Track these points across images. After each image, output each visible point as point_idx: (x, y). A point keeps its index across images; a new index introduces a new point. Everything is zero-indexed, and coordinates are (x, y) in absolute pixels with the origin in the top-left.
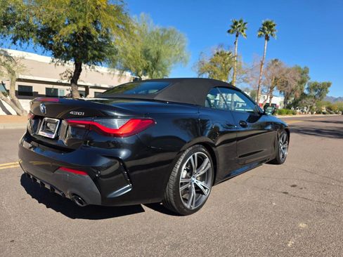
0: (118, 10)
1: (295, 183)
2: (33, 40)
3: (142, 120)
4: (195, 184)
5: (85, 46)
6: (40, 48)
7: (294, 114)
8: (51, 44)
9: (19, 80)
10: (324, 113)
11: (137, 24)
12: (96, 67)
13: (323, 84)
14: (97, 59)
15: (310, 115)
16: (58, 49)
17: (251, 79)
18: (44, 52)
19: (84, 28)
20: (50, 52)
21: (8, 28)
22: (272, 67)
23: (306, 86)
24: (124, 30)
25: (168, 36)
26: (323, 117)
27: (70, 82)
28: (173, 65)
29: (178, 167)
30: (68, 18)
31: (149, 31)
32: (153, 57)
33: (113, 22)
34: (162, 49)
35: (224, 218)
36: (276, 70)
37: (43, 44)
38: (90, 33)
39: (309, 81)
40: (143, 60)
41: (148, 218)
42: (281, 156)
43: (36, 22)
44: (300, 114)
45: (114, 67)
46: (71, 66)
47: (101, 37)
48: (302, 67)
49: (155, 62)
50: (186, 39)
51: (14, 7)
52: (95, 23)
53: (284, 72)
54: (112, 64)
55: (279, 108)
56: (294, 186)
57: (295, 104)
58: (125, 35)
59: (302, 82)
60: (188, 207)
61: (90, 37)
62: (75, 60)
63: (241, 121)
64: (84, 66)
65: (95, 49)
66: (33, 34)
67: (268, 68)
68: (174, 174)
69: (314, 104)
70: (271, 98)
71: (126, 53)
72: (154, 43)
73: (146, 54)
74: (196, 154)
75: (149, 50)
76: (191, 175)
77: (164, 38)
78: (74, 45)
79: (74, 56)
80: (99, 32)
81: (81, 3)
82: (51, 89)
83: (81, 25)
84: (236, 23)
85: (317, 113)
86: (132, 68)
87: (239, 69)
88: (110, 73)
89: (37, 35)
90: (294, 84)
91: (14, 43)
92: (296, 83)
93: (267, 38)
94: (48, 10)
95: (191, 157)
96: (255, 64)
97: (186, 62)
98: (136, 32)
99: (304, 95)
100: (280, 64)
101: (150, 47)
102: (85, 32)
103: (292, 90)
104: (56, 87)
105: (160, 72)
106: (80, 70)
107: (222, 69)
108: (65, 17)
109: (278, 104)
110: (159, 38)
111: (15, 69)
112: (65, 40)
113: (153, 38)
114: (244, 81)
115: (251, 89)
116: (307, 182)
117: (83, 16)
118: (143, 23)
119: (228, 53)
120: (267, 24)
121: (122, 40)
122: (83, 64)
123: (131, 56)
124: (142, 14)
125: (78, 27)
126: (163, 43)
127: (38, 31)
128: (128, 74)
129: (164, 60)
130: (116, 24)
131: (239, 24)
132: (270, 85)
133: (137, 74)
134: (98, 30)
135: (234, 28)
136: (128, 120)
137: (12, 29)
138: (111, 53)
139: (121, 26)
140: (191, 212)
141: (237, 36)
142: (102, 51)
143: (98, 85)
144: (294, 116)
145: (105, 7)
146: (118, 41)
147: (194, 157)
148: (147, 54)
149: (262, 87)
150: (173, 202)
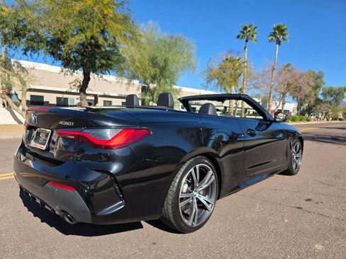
0: (126, 18)
1: (310, 197)
2: (43, 50)
3: (136, 129)
4: (197, 198)
5: (93, 55)
6: (50, 58)
7: (307, 121)
8: (60, 54)
9: (30, 90)
10: (340, 120)
11: (144, 32)
12: (104, 76)
13: (339, 89)
14: (105, 68)
15: (325, 121)
16: (66, 59)
17: (262, 84)
18: (53, 63)
19: (92, 37)
20: (60, 62)
21: (20, 40)
22: (284, 72)
23: (321, 92)
24: (132, 39)
25: (176, 43)
26: (339, 123)
27: (78, 92)
28: (181, 72)
29: (177, 180)
30: (76, 28)
31: (156, 39)
32: (161, 65)
33: (120, 30)
34: (170, 56)
35: (230, 237)
36: (289, 75)
37: (52, 54)
38: (98, 42)
39: (324, 86)
40: (151, 68)
41: (145, 236)
42: (294, 167)
43: (46, 33)
44: (314, 120)
45: (122, 76)
46: (79, 75)
47: (109, 46)
48: (316, 72)
49: (163, 69)
50: (194, 46)
51: (24, 19)
52: (103, 32)
53: (297, 77)
54: (120, 73)
55: (292, 114)
56: (308, 200)
57: (309, 110)
58: (132, 44)
59: (317, 87)
60: (190, 224)
61: (98, 46)
62: (84, 70)
63: (249, 130)
64: (92, 75)
65: (103, 58)
66: (42, 44)
67: (280, 73)
68: (173, 188)
69: (330, 110)
70: (283, 104)
71: (133, 61)
72: (161, 50)
73: (153, 61)
74: (197, 166)
75: (157, 57)
76: (193, 189)
77: (172, 45)
78: (82, 55)
79: (82, 65)
80: (106, 41)
81: (89, 13)
82: (61, 98)
83: (89, 34)
84: (245, 28)
85: (333, 119)
86: (140, 76)
87: (249, 74)
88: (118, 82)
89: (47, 46)
90: (307, 90)
91: (25, 54)
92: (310, 89)
93: (279, 42)
94: (57, 21)
95: (192, 170)
96: (266, 69)
97: (194, 68)
98: (143, 40)
99: (318, 101)
100: (293, 69)
101: (157, 55)
102: (93, 41)
103: (306, 96)
104: (65, 96)
105: (167, 80)
106: (89, 79)
107: (231, 75)
108: (73, 27)
109: (291, 111)
110: (167, 45)
111: (25, 79)
112: (74, 50)
113: (160, 46)
114: (255, 87)
115: (263, 95)
116: (324, 195)
117: (91, 26)
118: (150, 31)
119: (237, 58)
120: (278, 28)
121: (129, 48)
122: (91, 73)
123: (139, 65)
124: (150, 22)
125: (86, 37)
126: (170, 50)
127: (48, 42)
128: (136, 82)
129: (172, 67)
130: (123, 33)
131: (249, 29)
132: (283, 90)
133: (145, 83)
134: (105, 39)
135: (244, 33)
136: (121, 130)
137: (23, 40)
138: (118, 62)
139: (128, 35)
140: (193, 229)
141: (247, 41)
142: (110, 60)
143: (107, 94)
144: (308, 123)
145: (111, 16)
146: (125, 49)
147: (195, 169)
148: (155, 61)
149: (274, 93)
150: (172, 220)
